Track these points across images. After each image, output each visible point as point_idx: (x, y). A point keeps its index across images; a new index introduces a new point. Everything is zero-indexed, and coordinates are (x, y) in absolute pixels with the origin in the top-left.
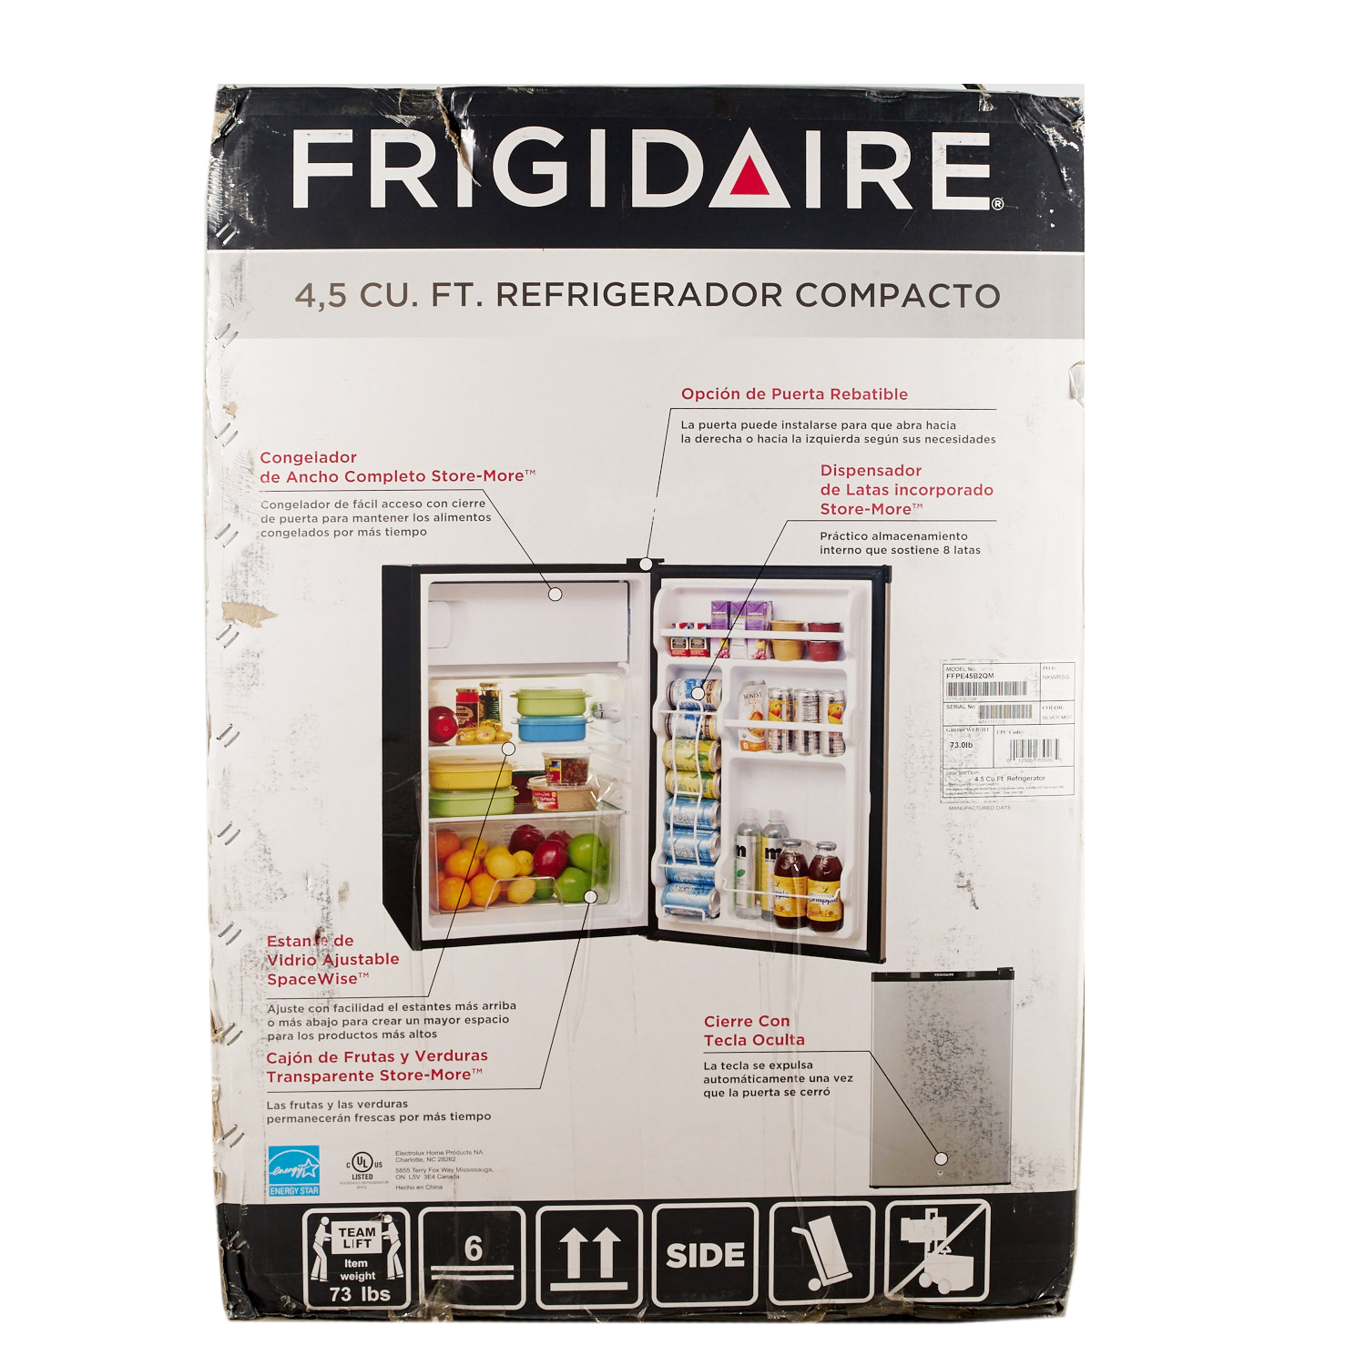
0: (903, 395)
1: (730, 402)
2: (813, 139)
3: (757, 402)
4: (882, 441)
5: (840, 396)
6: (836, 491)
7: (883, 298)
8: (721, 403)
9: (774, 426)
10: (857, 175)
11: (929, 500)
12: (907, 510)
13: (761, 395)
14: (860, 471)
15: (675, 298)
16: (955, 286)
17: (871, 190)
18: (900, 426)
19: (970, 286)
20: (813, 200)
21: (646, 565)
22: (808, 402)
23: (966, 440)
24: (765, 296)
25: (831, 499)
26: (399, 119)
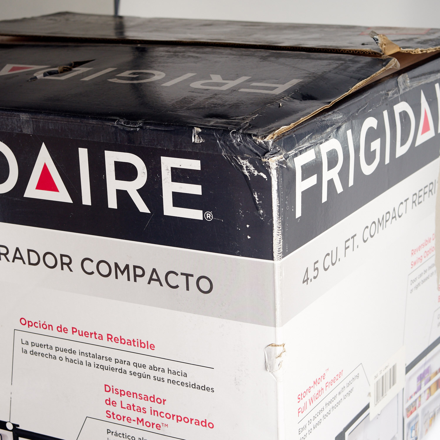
0: (152, 347)
1: (47, 332)
2: (83, 154)
3: (62, 335)
4: (140, 376)
5: (113, 340)
6: (114, 403)
7: (136, 276)
8: (41, 331)
9: (74, 352)
10: (114, 184)
11: (172, 423)
12: (158, 426)
13: (65, 330)
14: (128, 394)
15: (10, 256)
16: (182, 274)
17: (122, 195)
18: (151, 368)
19: (192, 276)
20: (87, 200)
21: (10, 426)
22: (92, 340)
23: (194, 386)
24: (62, 264)
25: (111, 408)
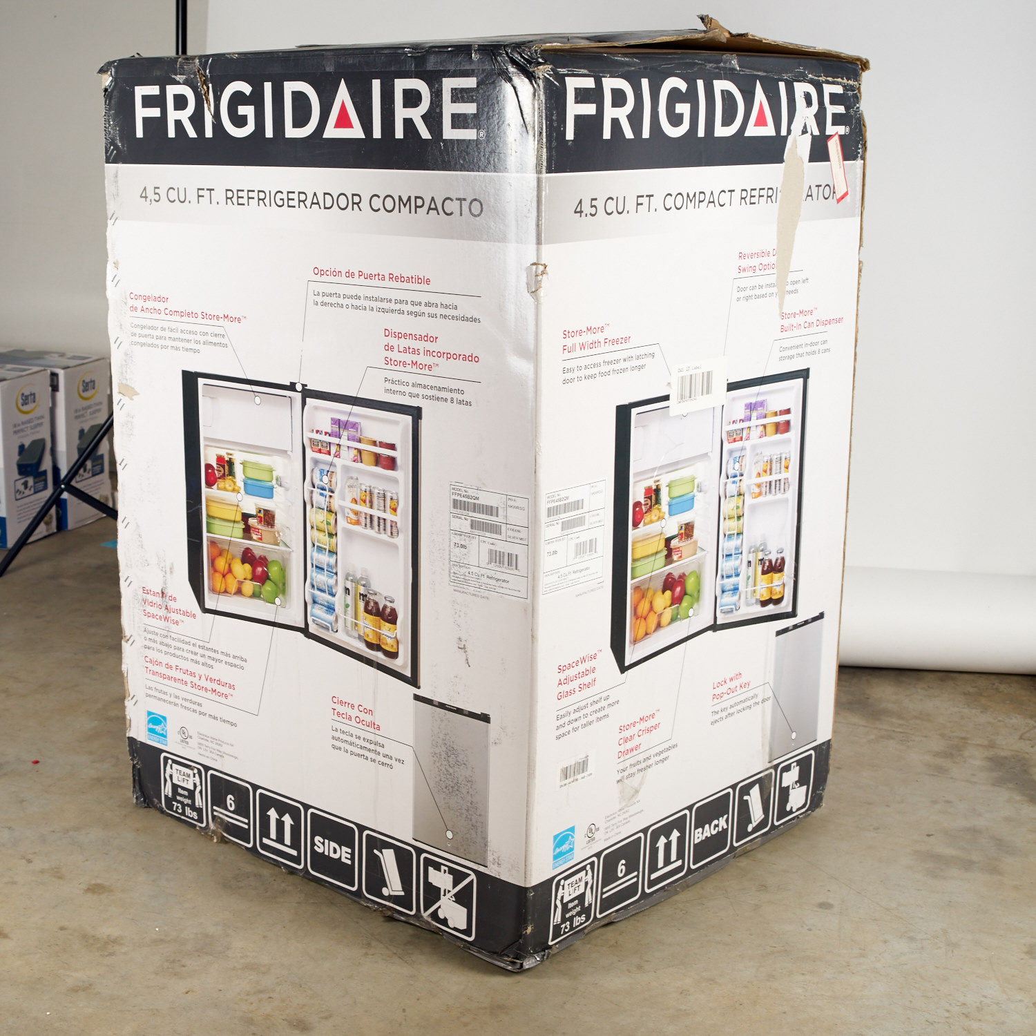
0: (428, 281)
1: (337, 279)
2: (376, 84)
3: (350, 280)
4: (416, 314)
5: (394, 279)
6: (392, 348)
7: (416, 207)
8: (331, 279)
9: (359, 298)
10: (401, 113)
11: (442, 361)
12: (430, 367)
13: (352, 275)
14: (405, 336)
15: (308, 203)
16: (457, 199)
18: (426, 305)
19: (465, 200)
21: (299, 387)
22: (375, 282)
23: (464, 319)
24: (353, 203)
25: (389, 354)
26: (178, 78)
